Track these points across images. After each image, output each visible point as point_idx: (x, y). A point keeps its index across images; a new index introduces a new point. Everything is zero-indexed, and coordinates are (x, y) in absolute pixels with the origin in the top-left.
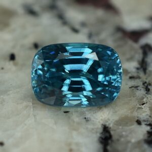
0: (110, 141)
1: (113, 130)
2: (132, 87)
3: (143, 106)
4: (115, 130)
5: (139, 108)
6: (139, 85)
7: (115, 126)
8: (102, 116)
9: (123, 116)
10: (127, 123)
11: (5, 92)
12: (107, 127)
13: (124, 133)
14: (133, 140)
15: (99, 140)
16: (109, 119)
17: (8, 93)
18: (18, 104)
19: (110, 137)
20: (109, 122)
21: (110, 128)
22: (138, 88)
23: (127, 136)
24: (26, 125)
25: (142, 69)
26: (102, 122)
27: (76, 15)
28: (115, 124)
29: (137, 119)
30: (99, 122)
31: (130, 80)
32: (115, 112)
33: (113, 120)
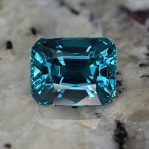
0: (125, 139)
1: (127, 126)
2: (143, 76)
4: (130, 127)
7: (130, 121)
8: (114, 111)
9: (137, 110)
10: (142, 118)
11: (6, 86)
12: (121, 123)
13: (140, 130)
15: (113, 138)
16: (122, 114)
17: (9, 87)
18: (21, 99)
19: (126, 134)
20: (123, 117)
21: (125, 124)
23: (143, 133)
24: (32, 123)
26: (114, 118)
28: (129, 120)
30: (112, 118)
31: (140, 67)
32: (128, 106)
33: (126, 115)
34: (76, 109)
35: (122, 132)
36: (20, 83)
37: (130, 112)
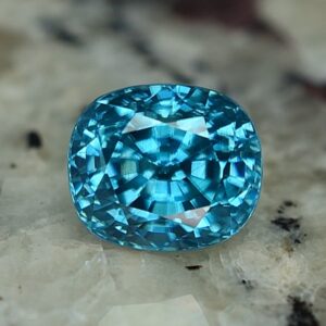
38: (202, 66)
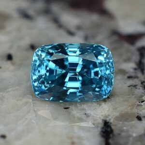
0: (111, 135)
1: (113, 125)
2: (131, 86)
3: (142, 104)
4: (116, 125)
5: (138, 105)
6: (137, 84)
7: (116, 121)
8: (102, 112)
9: (123, 112)
10: (127, 119)
11: (4, 89)
12: (108, 122)
13: (125, 128)
14: (134, 135)
15: (100, 134)
16: (109, 115)
17: (7, 90)
18: (18, 100)
19: (112, 131)
20: (110, 117)
21: (111, 123)
22: (137, 87)
23: (128, 131)
24: (26, 119)
25: (139, 70)
26: (102, 118)
27: (70, 19)
29: (137, 115)
30: (100, 118)
31: (128, 79)
32: (115, 109)
33: (113, 116)
34: (68, 109)
35: (109, 129)
36: (17, 87)
37: (117, 114)
38: (79, 28)
